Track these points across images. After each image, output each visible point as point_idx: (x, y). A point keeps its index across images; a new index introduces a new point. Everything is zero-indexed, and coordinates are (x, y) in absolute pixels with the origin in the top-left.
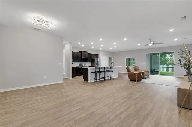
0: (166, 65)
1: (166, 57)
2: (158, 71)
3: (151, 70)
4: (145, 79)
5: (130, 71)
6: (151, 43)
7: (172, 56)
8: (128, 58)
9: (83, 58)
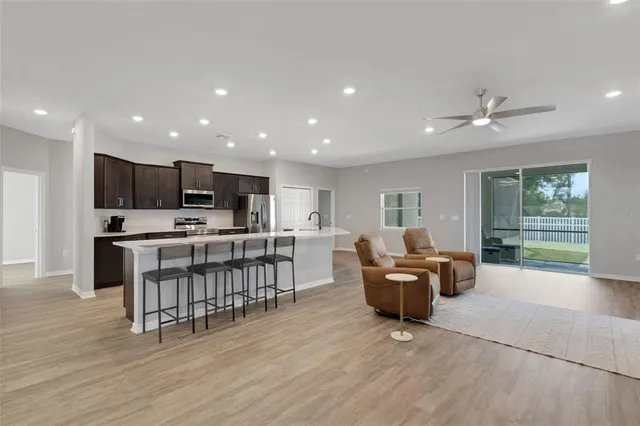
0: (539, 218)
1: (540, 189)
2: (513, 248)
3: (485, 242)
4: (455, 294)
5: (371, 263)
6: (483, 112)
7: (559, 186)
8: (394, 192)
9: (185, 192)
